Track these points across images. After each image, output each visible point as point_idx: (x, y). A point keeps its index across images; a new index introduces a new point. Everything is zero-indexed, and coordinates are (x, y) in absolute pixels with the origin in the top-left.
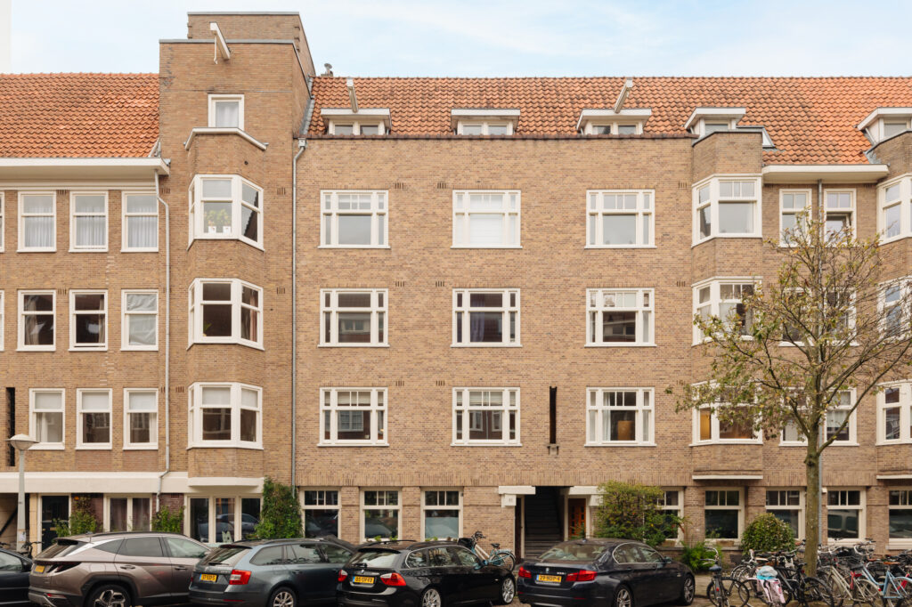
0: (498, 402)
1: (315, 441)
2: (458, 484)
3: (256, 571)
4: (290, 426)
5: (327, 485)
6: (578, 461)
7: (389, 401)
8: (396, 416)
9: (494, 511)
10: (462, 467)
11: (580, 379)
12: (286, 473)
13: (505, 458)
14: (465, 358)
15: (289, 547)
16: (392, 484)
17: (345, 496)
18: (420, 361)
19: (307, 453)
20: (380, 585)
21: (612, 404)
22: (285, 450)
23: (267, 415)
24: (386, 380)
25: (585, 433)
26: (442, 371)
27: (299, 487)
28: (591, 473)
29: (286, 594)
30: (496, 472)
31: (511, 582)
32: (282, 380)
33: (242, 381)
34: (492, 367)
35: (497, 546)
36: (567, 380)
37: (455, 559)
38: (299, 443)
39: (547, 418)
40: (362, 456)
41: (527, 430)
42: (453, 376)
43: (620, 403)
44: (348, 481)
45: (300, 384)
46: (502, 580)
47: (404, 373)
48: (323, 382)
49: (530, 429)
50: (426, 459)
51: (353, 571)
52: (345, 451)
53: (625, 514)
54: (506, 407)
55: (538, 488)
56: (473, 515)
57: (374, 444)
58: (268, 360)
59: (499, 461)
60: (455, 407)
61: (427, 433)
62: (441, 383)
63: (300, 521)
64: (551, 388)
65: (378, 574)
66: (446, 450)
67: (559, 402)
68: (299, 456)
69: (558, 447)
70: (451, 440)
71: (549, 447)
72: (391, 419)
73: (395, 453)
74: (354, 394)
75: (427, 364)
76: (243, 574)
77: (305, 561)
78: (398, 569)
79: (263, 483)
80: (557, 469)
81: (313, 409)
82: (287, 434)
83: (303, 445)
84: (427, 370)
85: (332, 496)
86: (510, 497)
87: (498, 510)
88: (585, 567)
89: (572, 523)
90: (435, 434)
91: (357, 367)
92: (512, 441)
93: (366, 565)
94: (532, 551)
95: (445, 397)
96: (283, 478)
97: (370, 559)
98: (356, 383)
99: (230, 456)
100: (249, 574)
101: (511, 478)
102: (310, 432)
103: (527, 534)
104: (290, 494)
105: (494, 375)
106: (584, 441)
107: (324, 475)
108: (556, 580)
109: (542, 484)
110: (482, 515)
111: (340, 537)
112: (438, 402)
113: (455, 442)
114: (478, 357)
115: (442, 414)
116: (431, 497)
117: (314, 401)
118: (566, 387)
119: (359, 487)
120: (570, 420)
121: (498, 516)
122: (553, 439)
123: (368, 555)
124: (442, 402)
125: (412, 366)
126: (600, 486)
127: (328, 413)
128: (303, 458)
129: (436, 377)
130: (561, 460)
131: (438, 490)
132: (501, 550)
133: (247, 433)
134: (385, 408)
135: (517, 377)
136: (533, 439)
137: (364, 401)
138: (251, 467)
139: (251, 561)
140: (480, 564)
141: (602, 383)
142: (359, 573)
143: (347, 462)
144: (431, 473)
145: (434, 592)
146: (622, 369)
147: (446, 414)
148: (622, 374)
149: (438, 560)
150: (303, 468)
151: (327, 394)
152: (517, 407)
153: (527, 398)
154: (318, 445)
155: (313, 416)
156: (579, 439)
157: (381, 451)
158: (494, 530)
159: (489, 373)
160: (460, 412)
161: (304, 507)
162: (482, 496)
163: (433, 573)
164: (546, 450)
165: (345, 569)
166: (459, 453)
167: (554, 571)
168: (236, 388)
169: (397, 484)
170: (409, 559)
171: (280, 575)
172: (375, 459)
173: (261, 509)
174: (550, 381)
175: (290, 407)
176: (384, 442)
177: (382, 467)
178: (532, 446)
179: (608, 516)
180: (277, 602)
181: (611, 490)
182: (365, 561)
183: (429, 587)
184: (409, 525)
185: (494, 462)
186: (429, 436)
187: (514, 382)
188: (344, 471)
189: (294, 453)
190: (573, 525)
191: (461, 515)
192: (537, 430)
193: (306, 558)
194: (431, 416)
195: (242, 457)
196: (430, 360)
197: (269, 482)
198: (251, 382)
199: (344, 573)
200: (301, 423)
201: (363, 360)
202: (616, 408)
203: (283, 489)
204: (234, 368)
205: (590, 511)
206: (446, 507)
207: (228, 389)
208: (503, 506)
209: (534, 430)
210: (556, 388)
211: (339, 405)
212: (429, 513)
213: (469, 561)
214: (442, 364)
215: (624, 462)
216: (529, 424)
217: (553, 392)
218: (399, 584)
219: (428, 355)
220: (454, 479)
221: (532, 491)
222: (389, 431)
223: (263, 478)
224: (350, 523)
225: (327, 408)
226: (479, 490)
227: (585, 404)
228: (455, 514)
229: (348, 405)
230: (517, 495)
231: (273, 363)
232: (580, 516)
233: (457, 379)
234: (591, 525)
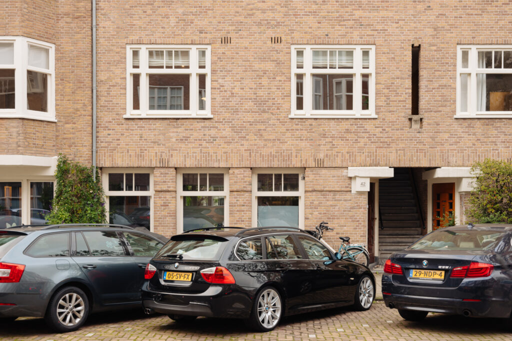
0: (349, 65)
1: (122, 112)
2: (299, 165)
3: (31, 264)
4: (90, 92)
5: (136, 165)
6: (446, 136)
7: (213, 63)
8: (220, 81)
9: (343, 197)
10: (303, 144)
11: (449, 35)
12: (86, 151)
13: (356, 132)
14: (307, 9)
15: (79, 235)
16: (216, 165)
17: (159, 179)
18: (251, 12)
19: (111, 126)
20: (200, 283)
21: (489, 65)
22: (83, 123)
23: (60, 79)
24: (209, 36)
25: (455, 101)
26: (278, 24)
27: (101, 168)
28: (462, 151)
29: (75, 295)
30: (345, 151)
31: (369, 281)
32: (79, 36)
33: (28, 35)
34: (340, 20)
35: (346, 240)
36: (433, 36)
37: (299, 251)
38: (101, 114)
39: (408, 83)
40: (179, 130)
41: (383, 99)
42: (292, 31)
43: (498, 66)
44: (161, 161)
45: (102, 40)
46: (359, 279)
47: (230, 28)
48: (131, 38)
49: (387, 97)
50: (259, 134)
51: (162, 265)
52: (158, 124)
53: (505, 201)
54: (357, 71)
55: (397, 170)
56: (316, 203)
57: (194, 116)
58: (61, 10)
59: (348, 136)
60: (295, 70)
61: (258, 101)
62: (277, 40)
63: (103, 211)
64: (413, 45)
65: (196, 268)
66: (283, 123)
67: (422, 64)
68: (101, 130)
69: (421, 119)
70: (289, 111)
71: (410, 119)
72: (215, 84)
73: (220, 126)
74: (170, 53)
75: (259, 16)
76: (13, 268)
77: (106, 253)
78: (224, 262)
79: (57, 163)
80: (421, 147)
81: (118, 71)
82: (86, 102)
83: (106, 117)
84: (259, 24)
85: (143, 181)
86: (363, 180)
87: (348, 196)
88: (477, 259)
89: (437, 213)
90: (270, 103)
91: (173, 20)
92: (366, 112)
93: (181, 257)
94: (388, 248)
95: (281, 57)
96: (81, 158)
97: (187, 249)
98: (171, 40)
99: (15, 128)
100: (22, 268)
101: (363, 158)
102: (114, 101)
103: (381, 227)
104: (90, 176)
105: (343, 30)
106: (454, 112)
107: (133, 154)
108: (437, 277)
109: (402, 165)
110: (329, 203)
111: (152, 230)
112: (273, 64)
113: (295, 113)
114: (323, 7)
115: (278, 78)
116: (264, 181)
117: (119, 62)
118: (431, 45)
119: (176, 168)
120: (436, 85)
121: (348, 204)
122: (415, 110)
123: (184, 244)
124: (278, 63)
125: (241, 19)
126: (474, 167)
127: (136, 78)
128: (106, 132)
129: (271, 33)
130: (425, 135)
131: (274, 172)
132: (352, 245)
133: (37, 101)
134: (207, 71)
135: (372, 33)
136: (391, 109)
137: (180, 62)
138: (41, 143)
139: (25, 252)
140: (331, 258)
141: (477, 40)
142: (172, 267)
143: (161, 137)
144: (265, 152)
145: (273, 292)
146: (501, 23)
147: (283, 78)
148: (501, 29)
149: (276, 252)
150: (106, 145)
151: (136, 53)
152: (372, 70)
153: (384, 58)
154: (125, 116)
155: (119, 81)
156: (448, 109)
157: (203, 124)
158: (342, 222)
159: (337, 27)
160: (300, 77)
161: (107, 193)
162: (328, 179)
163: (271, 269)
164: (407, 123)
165: (153, 263)
166: (299, 127)
167: (434, 264)
168: (21, 44)
169: (223, 165)
170: (238, 251)
171: (65, 270)
172: (195, 134)
173: (55, 195)
174: (412, 38)
175: (89, 69)
176: (207, 113)
177: (204, 144)
178: (391, 117)
179: (485, 202)
180: (62, 307)
181: (489, 170)
182: (180, 252)
183: (265, 287)
184: (237, 216)
185: (342, 138)
186: (262, 105)
187: (368, 38)
188: (157, 148)
189: (94, 127)
190: (439, 215)
191: (301, 202)
192: (395, 98)
193: (109, 251)
194: (265, 81)
195: (29, 130)
196: (264, 11)
197: (64, 162)
198: (40, 37)
199: (152, 268)
200: (103, 89)
201: (180, 11)
202: (493, 70)
203: (82, 171)
204: (18, 19)
205: (461, 198)
206: (282, 193)
207: (10, 45)
208: (353, 191)
209: (392, 98)
210: (419, 46)
211: (150, 67)
212: (262, 201)
213: (316, 255)
214: (279, 17)
215: (502, 138)
216: (386, 91)
217: (416, 52)
218: (226, 281)
219: (261, 5)
220: (294, 159)
221: (389, 173)
222: (213, 99)
223: (56, 157)
224: (164, 213)
225: (136, 71)
226: (324, 171)
227: (455, 66)
228: (294, 201)
229: (162, 67)
230: (371, 178)
231: (67, 14)
232: (448, 204)
233: (296, 35)
234: (461, 213)
